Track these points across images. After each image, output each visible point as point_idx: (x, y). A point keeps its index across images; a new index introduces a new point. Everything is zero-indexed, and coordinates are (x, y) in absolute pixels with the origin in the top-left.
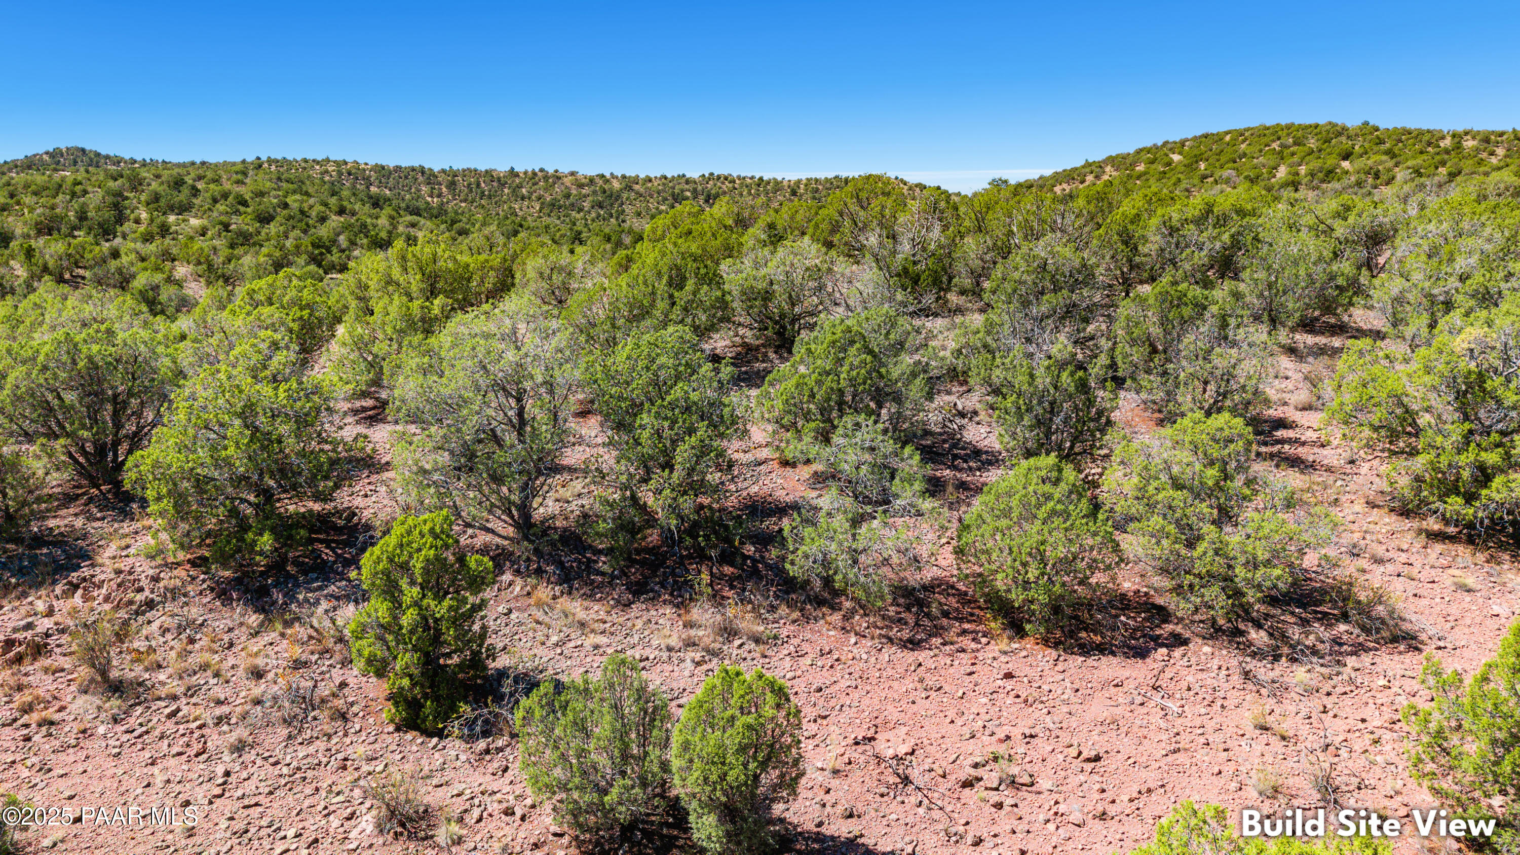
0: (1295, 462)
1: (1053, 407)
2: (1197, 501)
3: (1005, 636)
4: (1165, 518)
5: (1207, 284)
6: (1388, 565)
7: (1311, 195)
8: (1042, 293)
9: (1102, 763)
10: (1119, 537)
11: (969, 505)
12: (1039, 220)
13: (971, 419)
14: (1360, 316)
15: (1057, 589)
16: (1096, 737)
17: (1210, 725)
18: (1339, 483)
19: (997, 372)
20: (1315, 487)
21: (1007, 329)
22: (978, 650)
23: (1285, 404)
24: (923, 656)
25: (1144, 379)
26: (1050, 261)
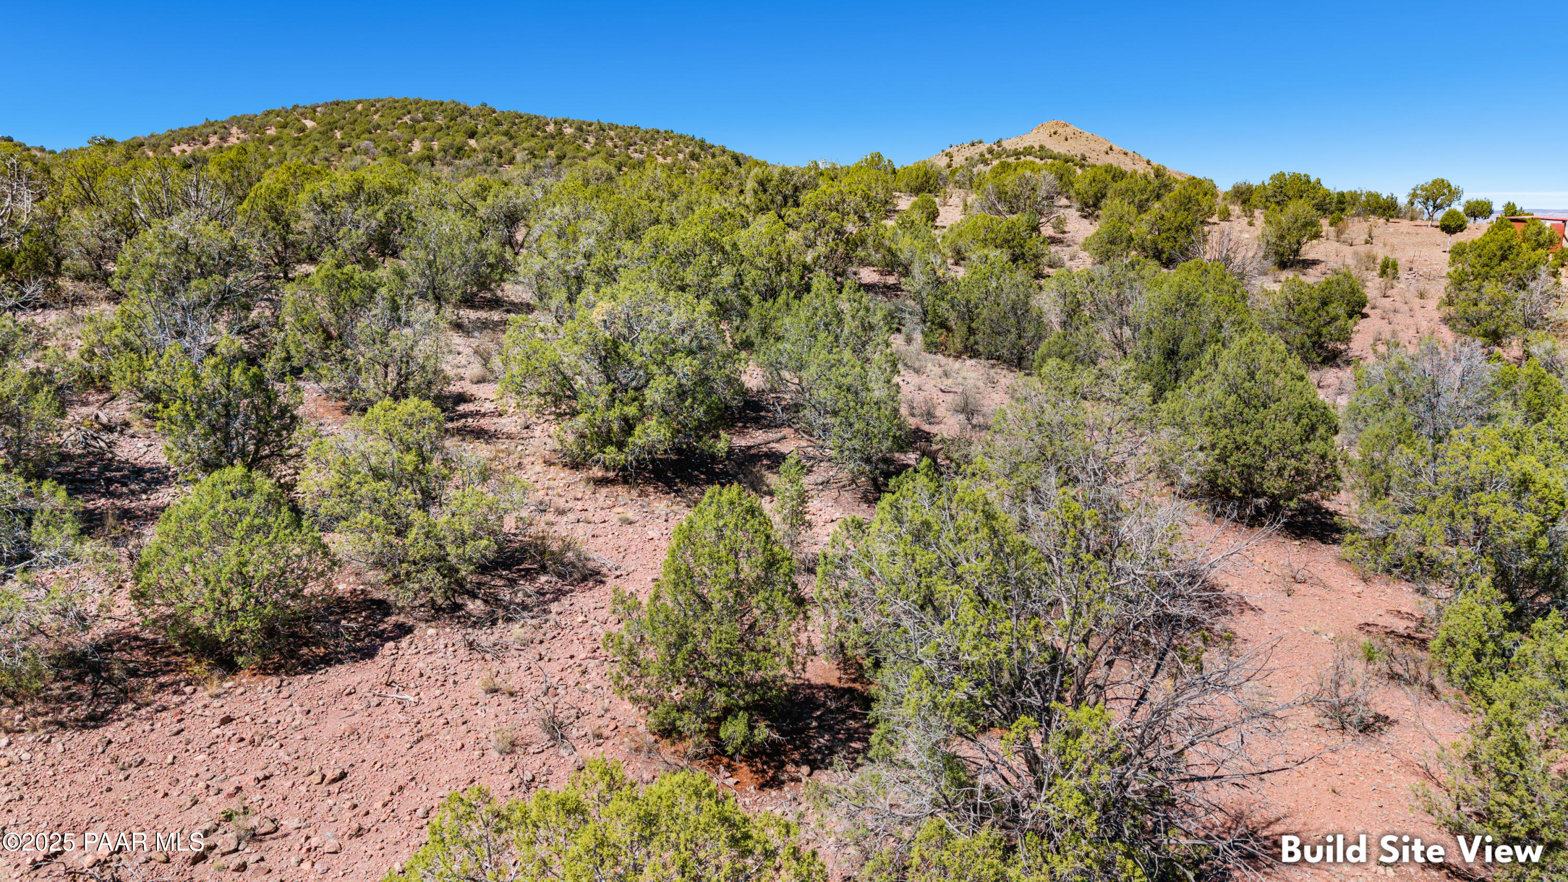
0: (480, 434)
1: (229, 412)
2: (400, 489)
3: (215, 677)
4: (371, 512)
5: (370, 265)
6: (569, 515)
7: (447, 170)
8: (188, 279)
9: (349, 778)
10: (327, 539)
11: (139, 536)
12: (168, 191)
13: (121, 432)
14: (512, 291)
15: (269, 610)
16: (338, 754)
17: (446, 704)
18: (520, 448)
19: (152, 376)
20: (501, 455)
21: (151, 322)
22: (183, 703)
23: (462, 379)
24: (110, 731)
25: (323, 368)
26: (191, 242)
